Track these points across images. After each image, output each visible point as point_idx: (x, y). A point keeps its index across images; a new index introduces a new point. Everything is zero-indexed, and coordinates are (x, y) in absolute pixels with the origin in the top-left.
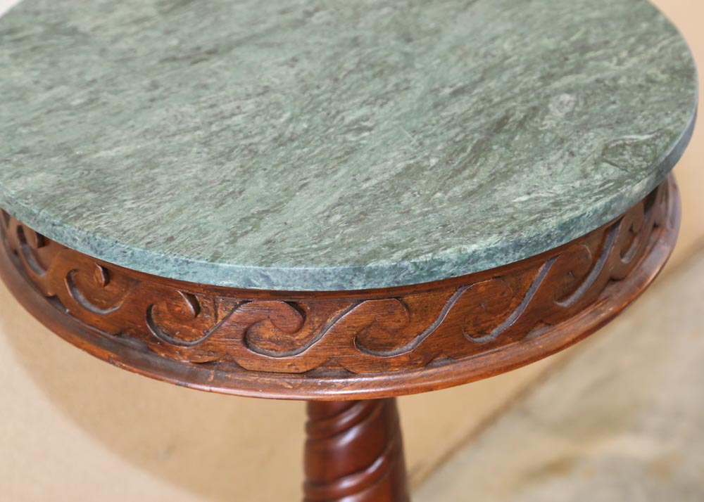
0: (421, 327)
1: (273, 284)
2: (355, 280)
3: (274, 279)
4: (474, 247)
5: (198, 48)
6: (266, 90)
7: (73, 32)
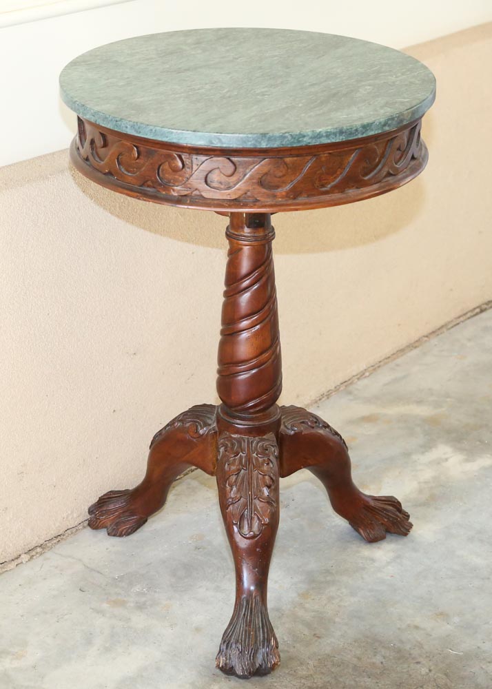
0: (293, 178)
1: (222, 144)
2: (262, 142)
3: (223, 140)
4: (320, 130)
5: (180, 68)
6: (215, 82)
7: (116, 62)
